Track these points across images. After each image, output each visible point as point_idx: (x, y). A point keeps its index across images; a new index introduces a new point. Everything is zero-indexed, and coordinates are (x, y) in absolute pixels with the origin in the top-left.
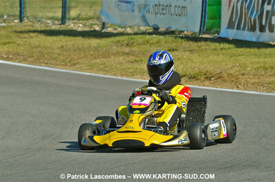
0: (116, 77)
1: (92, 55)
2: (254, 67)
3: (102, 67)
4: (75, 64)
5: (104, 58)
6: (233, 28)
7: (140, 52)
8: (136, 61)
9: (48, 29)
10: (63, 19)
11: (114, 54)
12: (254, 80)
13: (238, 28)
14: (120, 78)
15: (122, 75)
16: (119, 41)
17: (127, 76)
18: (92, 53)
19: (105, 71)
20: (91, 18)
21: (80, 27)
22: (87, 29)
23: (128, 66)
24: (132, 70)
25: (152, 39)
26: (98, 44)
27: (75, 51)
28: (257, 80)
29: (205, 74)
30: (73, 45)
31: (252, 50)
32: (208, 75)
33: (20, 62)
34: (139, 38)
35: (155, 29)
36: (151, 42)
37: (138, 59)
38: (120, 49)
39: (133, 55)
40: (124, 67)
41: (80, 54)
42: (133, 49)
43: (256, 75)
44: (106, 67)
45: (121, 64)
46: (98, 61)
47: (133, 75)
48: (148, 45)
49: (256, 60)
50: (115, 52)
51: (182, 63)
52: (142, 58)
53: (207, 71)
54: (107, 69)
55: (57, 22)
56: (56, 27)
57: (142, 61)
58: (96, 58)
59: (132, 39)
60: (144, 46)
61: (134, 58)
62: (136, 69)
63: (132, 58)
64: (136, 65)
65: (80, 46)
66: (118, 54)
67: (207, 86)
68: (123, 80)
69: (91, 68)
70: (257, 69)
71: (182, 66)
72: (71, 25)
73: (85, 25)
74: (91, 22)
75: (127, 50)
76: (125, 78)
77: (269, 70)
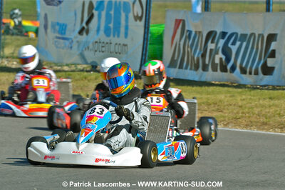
6: (175, 67)
13: (181, 67)
25: (90, 75)
30: (7, 79)
31: (195, 88)
34: (77, 75)
35: (93, 66)
36: (89, 78)
48: (86, 81)
60: (82, 82)
77: (212, 106)
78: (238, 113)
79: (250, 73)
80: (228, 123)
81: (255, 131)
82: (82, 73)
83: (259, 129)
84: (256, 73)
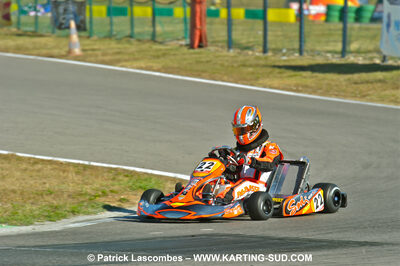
9: (329, 62)
10: (344, 52)
20: (370, 52)
21: (360, 60)
22: (367, 62)
33: (310, 93)
55: (336, 56)
56: (336, 60)
72: (351, 59)
73: (365, 59)
74: (370, 55)
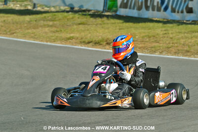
0: (43, 43)
1: (25, 27)
2: (141, 36)
3: (33, 35)
4: (13, 33)
5: (34, 29)
7: (60, 25)
8: (57, 31)
11: (41, 26)
12: (141, 45)
13: (130, 8)
14: (45, 43)
15: (47, 41)
16: (45, 17)
17: (50, 42)
18: (25, 25)
19: (34, 38)
23: (51, 35)
24: (53, 38)
25: (69, 15)
26: (30, 19)
27: (13, 23)
28: (143, 45)
29: (106, 41)
30: (12, 20)
32: (108, 41)
34: (60, 15)
35: (71, 8)
36: (68, 17)
37: (58, 30)
38: (45, 23)
39: (55, 27)
40: (48, 35)
41: (17, 26)
42: (55, 23)
43: (143, 41)
44: (35, 35)
45: (46, 33)
46: (30, 31)
47: (55, 41)
49: (143, 31)
50: (42, 24)
51: (90, 33)
52: (62, 29)
53: (108, 39)
54: (36, 37)
57: (61, 31)
58: (28, 29)
59: (55, 15)
60: (63, 21)
61: (56, 29)
62: (57, 37)
63: (54, 29)
64: (57, 34)
65: (17, 21)
66: (44, 26)
67: (108, 49)
68: (48, 45)
69: (24, 36)
70: (143, 37)
71: (90, 35)
75: (51, 23)
76: (49, 43)
77: (152, 38)
78: (169, 43)
79: (178, 12)
80: (162, 52)
81: (181, 57)
82: (63, 13)
83: (184, 55)
84: (182, 12)
